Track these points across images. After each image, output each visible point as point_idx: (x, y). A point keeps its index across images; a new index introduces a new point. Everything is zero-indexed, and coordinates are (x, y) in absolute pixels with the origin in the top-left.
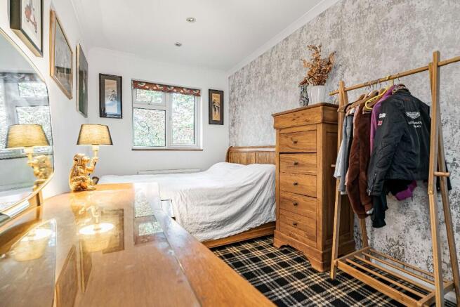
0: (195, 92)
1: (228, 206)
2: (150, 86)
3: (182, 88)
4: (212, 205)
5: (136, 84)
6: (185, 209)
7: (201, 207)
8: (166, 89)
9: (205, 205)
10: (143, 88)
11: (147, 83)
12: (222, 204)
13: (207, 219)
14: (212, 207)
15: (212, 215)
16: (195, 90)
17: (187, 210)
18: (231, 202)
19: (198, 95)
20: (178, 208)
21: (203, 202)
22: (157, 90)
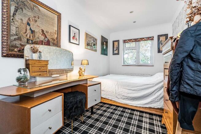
0: (151, 38)
1: (136, 92)
2: (130, 41)
3: (144, 38)
4: (129, 89)
5: (125, 41)
6: (117, 88)
7: (124, 89)
8: (136, 40)
9: (126, 89)
10: (127, 42)
11: (128, 40)
12: (134, 90)
13: (125, 95)
14: (129, 90)
15: (128, 94)
16: (150, 37)
17: (118, 89)
18: (139, 91)
19: (152, 39)
20: (115, 87)
21: (125, 87)
22: (133, 42)
